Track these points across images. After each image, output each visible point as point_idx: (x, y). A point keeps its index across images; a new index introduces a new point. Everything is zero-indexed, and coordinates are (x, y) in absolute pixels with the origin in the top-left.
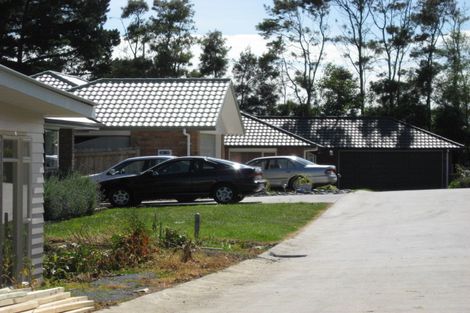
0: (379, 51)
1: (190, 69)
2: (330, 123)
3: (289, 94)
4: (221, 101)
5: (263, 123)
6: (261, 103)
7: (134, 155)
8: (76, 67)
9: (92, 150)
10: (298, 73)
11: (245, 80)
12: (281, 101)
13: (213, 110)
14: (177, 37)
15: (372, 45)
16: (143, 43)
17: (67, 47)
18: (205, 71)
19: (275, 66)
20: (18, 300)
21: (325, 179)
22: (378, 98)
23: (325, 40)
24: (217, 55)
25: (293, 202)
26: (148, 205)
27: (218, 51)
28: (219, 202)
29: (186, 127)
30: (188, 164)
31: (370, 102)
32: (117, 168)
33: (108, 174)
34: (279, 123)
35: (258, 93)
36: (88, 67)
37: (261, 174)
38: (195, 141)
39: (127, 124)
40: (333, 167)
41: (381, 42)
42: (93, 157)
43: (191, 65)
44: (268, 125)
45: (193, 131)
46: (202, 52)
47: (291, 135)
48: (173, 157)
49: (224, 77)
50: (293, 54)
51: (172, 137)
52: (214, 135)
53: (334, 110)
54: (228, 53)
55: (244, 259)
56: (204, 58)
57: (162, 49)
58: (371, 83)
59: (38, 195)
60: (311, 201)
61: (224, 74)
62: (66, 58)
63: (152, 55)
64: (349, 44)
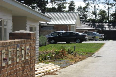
0: (112, 6)
1: (66, 10)
2: (100, 24)
3: (90, 16)
4: (76, 18)
5: (85, 24)
6: (83, 18)
7: (55, 31)
8: (38, 9)
9: (44, 30)
10: (93, 11)
11: (79, 13)
12: (88, 18)
13: (74, 20)
14: (63, 2)
15: (111, 4)
16: (54, 3)
17: (35, 5)
18: (70, 10)
19: (87, 9)
20: (44, 66)
21: (101, 37)
22: (112, 17)
23: (99, 3)
24: (73, 7)
25: (95, 43)
26: (59, 43)
27: (73, 6)
28: (77, 43)
29: (68, 24)
30: (69, 33)
31: (111, 18)
32: (51, 34)
33: (49, 36)
34: (88, 23)
35: (83, 16)
36: (40, 9)
37: (87, 36)
38: (70, 28)
39: (53, 24)
40: (103, 34)
41: (113, 4)
42: (45, 31)
43: (66, 9)
44: (86, 24)
45: (69, 25)
46: (69, 6)
47: (91, 27)
48: (65, 32)
49: (74, 12)
50: (92, 7)
51: (64, 27)
52: (74, 26)
53: (101, 20)
54: (75, 6)
55: (88, 57)
56: (69, 7)
57: (59, 5)
58: (111, 14)
59: (38, 41)
60: (100, 43)
61: (74, 11)
62: (35, 7)
63: (56, 7)
64: (105, 4)
